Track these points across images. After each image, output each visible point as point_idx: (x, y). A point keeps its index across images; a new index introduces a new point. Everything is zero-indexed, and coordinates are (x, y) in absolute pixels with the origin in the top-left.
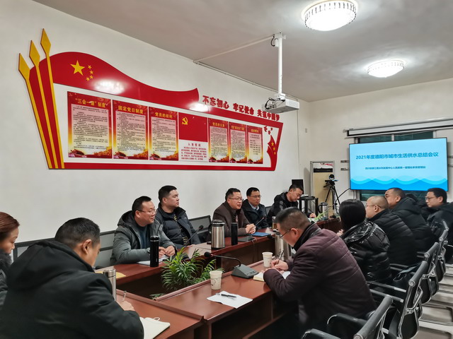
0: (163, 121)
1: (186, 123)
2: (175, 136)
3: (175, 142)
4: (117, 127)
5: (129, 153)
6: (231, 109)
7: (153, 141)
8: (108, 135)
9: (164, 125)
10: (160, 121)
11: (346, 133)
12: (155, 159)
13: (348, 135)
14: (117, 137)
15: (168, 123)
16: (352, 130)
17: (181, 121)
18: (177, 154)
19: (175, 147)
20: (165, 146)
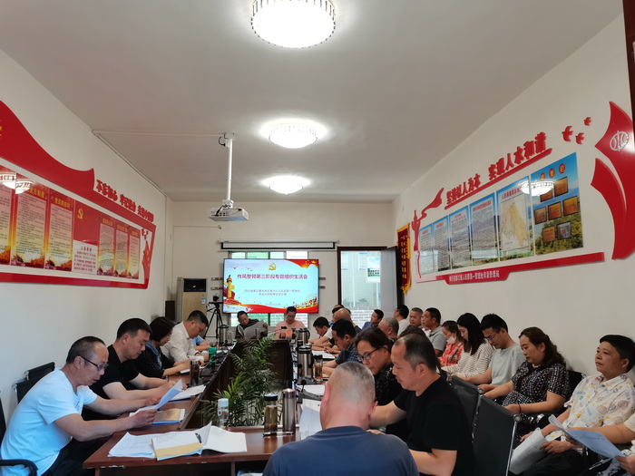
0: (61, 211)
1: (81, 218)
2: (69, 234)
3: (70, 243)
4: (18, 216)
5: (27, 258)
6: (118, 202)
7: (50, 241)
8: (8, 227)
9: (63, 218)
10: (60, 212)
11: (219, 246)
12: (50, 268)
13: (222, 248)
14: (17, 231)
15: (65, 214)
16: (228, 242)
17: (77, 213)
18: (71, 261)
19: (69, 250)
20: (61, 248)
